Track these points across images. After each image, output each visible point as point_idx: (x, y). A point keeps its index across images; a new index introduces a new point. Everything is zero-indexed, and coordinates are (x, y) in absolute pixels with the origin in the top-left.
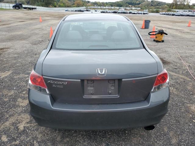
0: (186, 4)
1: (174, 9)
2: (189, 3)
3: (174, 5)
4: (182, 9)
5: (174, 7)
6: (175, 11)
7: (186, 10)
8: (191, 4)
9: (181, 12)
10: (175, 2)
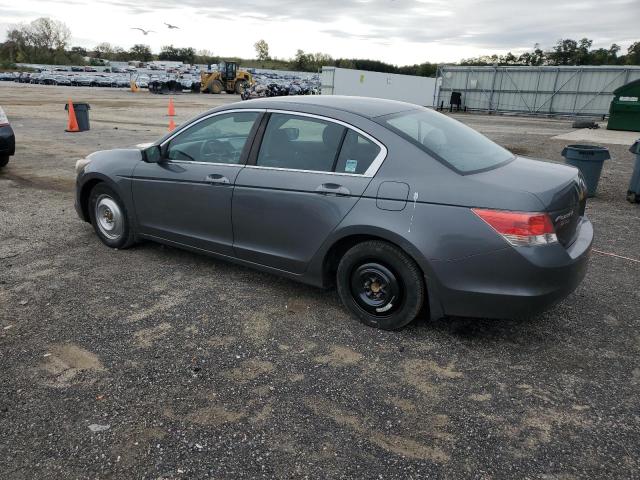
0: (54, 47)
1: (22, 62)
2: (65, 44)
3: (17, 50)
4: (51, 63)
5: (20, 55)
6: (32, 70)
7: (64, 67)
8: (68, 48)
9: (49, 71)
10: (15, 40)
